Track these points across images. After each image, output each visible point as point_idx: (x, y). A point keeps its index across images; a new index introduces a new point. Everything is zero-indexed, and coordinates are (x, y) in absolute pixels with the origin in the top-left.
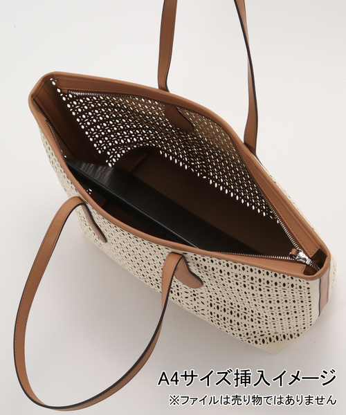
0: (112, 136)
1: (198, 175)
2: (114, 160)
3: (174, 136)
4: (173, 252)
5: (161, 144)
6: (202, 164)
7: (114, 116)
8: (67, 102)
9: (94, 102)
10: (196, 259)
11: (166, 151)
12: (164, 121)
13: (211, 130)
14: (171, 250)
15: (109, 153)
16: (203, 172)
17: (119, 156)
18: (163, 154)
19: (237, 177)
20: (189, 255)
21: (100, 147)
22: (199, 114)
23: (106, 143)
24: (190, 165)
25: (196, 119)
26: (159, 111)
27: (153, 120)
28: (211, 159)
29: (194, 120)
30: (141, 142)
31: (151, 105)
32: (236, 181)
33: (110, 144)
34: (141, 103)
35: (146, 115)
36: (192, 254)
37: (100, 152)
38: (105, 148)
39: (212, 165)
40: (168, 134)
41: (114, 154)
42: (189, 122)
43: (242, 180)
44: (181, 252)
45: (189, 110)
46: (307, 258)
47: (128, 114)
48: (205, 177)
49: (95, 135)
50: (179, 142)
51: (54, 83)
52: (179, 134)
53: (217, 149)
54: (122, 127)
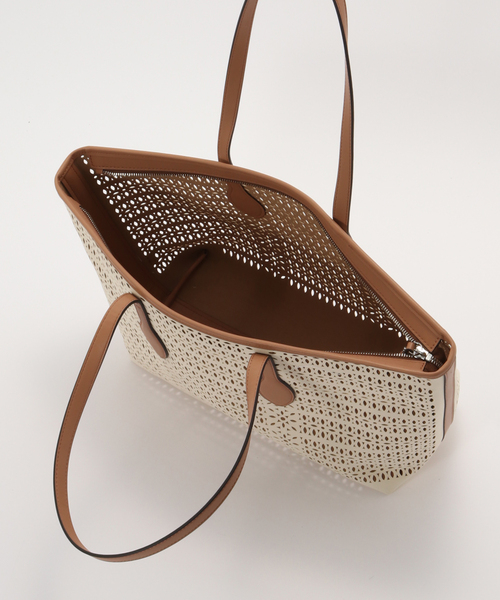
0: (161, 232)
1: (275, 275)
2: (164, 264)
3: (241, 226)
4: (257, 353)
5: (225, 240)
6: (279, 259)
7: (163, 204)
8: (103, 186)
9: (137, 186)
10: (287, 359)
11: (231, 249)
12: (227, 208)
13: (289, 210)
14: (254, 350)
15: (157, 255)
16: (281, 270)
17: (170, 258)
18: (228, 253)
19: (325, 271)
20: (278, 355)
21: (146, 247)
22: (273, 190)
23: (153, 242)
24: (264, 262)
25: (269, 197)
26: (220, 193)
27: (213, 207)
28: (290, 251)
29: (266, 199)
30: (199, 240)
31: (210, 185)
32: (324, 277)
33: (159, 244)
34: (197, 183)
35: (203, 200)
36: (282, 354)
37: (145, 253)
38: (152, 248)
39: (292, 260)
40: (233, 223)
41: (164, 257)
42: (260, 203)
43: (332, 274)
44: (267, 352)
45: (259, 186)
46: (427, 353)
47: (181, 201)
48: (283, 277)
49: (139, 231)
50: (247, 233)
51: (86, 162)
52: (248, 223)
53: (297, 236)
54: (173, 220)
